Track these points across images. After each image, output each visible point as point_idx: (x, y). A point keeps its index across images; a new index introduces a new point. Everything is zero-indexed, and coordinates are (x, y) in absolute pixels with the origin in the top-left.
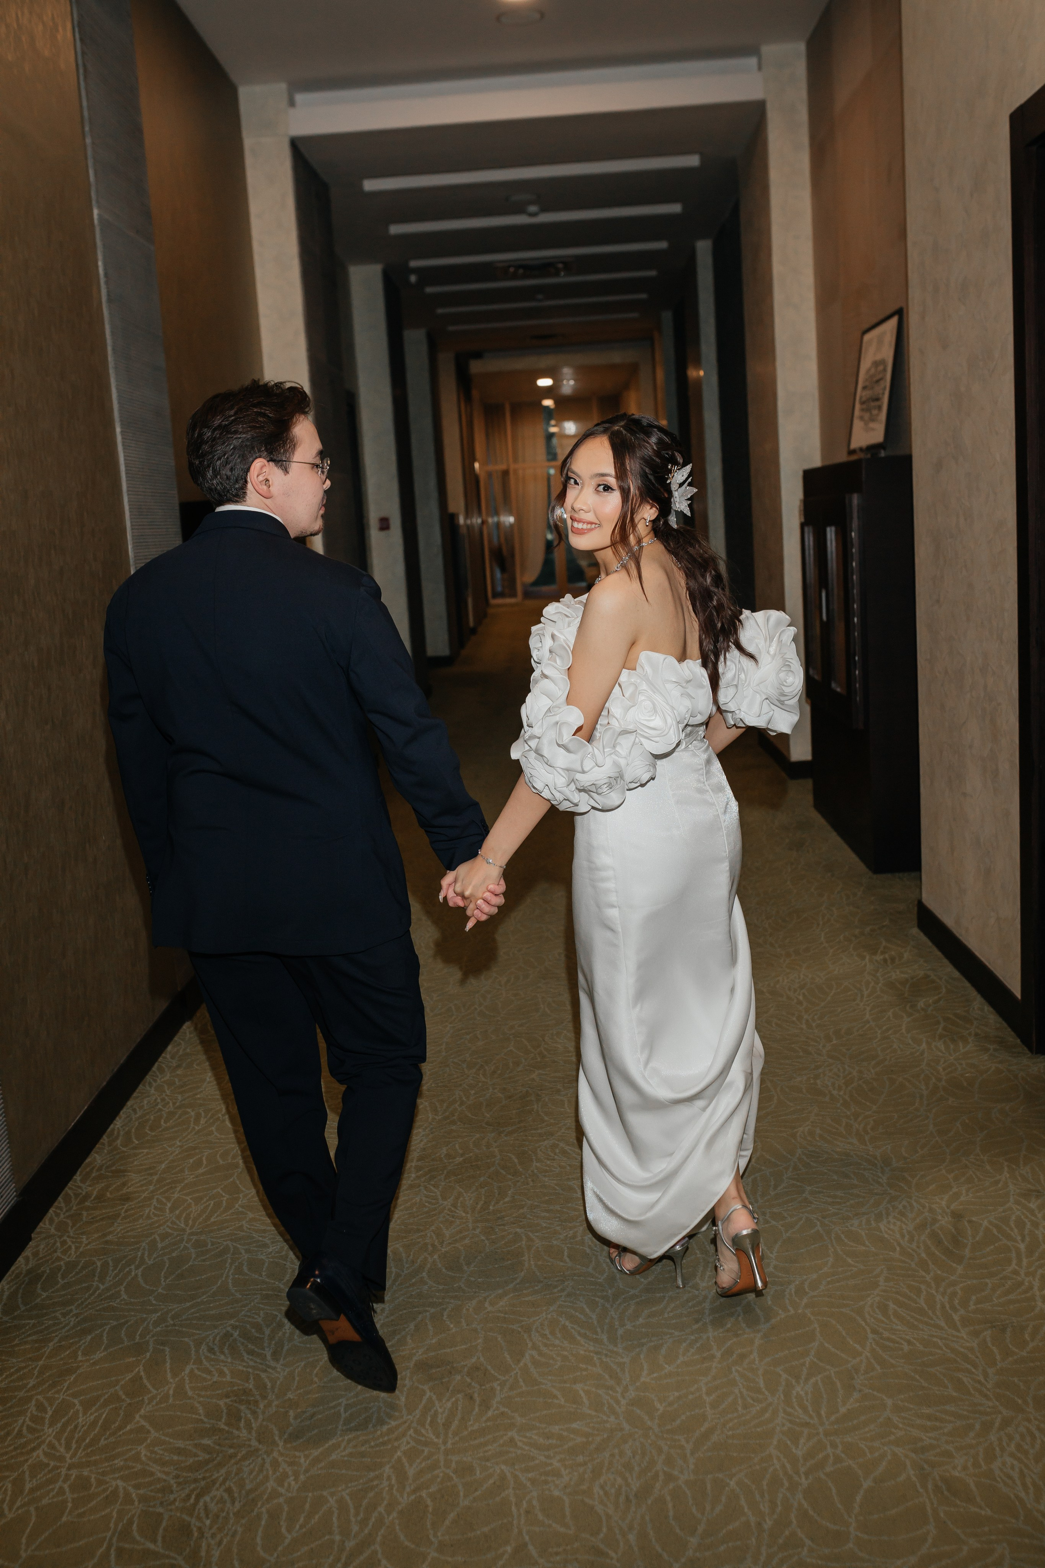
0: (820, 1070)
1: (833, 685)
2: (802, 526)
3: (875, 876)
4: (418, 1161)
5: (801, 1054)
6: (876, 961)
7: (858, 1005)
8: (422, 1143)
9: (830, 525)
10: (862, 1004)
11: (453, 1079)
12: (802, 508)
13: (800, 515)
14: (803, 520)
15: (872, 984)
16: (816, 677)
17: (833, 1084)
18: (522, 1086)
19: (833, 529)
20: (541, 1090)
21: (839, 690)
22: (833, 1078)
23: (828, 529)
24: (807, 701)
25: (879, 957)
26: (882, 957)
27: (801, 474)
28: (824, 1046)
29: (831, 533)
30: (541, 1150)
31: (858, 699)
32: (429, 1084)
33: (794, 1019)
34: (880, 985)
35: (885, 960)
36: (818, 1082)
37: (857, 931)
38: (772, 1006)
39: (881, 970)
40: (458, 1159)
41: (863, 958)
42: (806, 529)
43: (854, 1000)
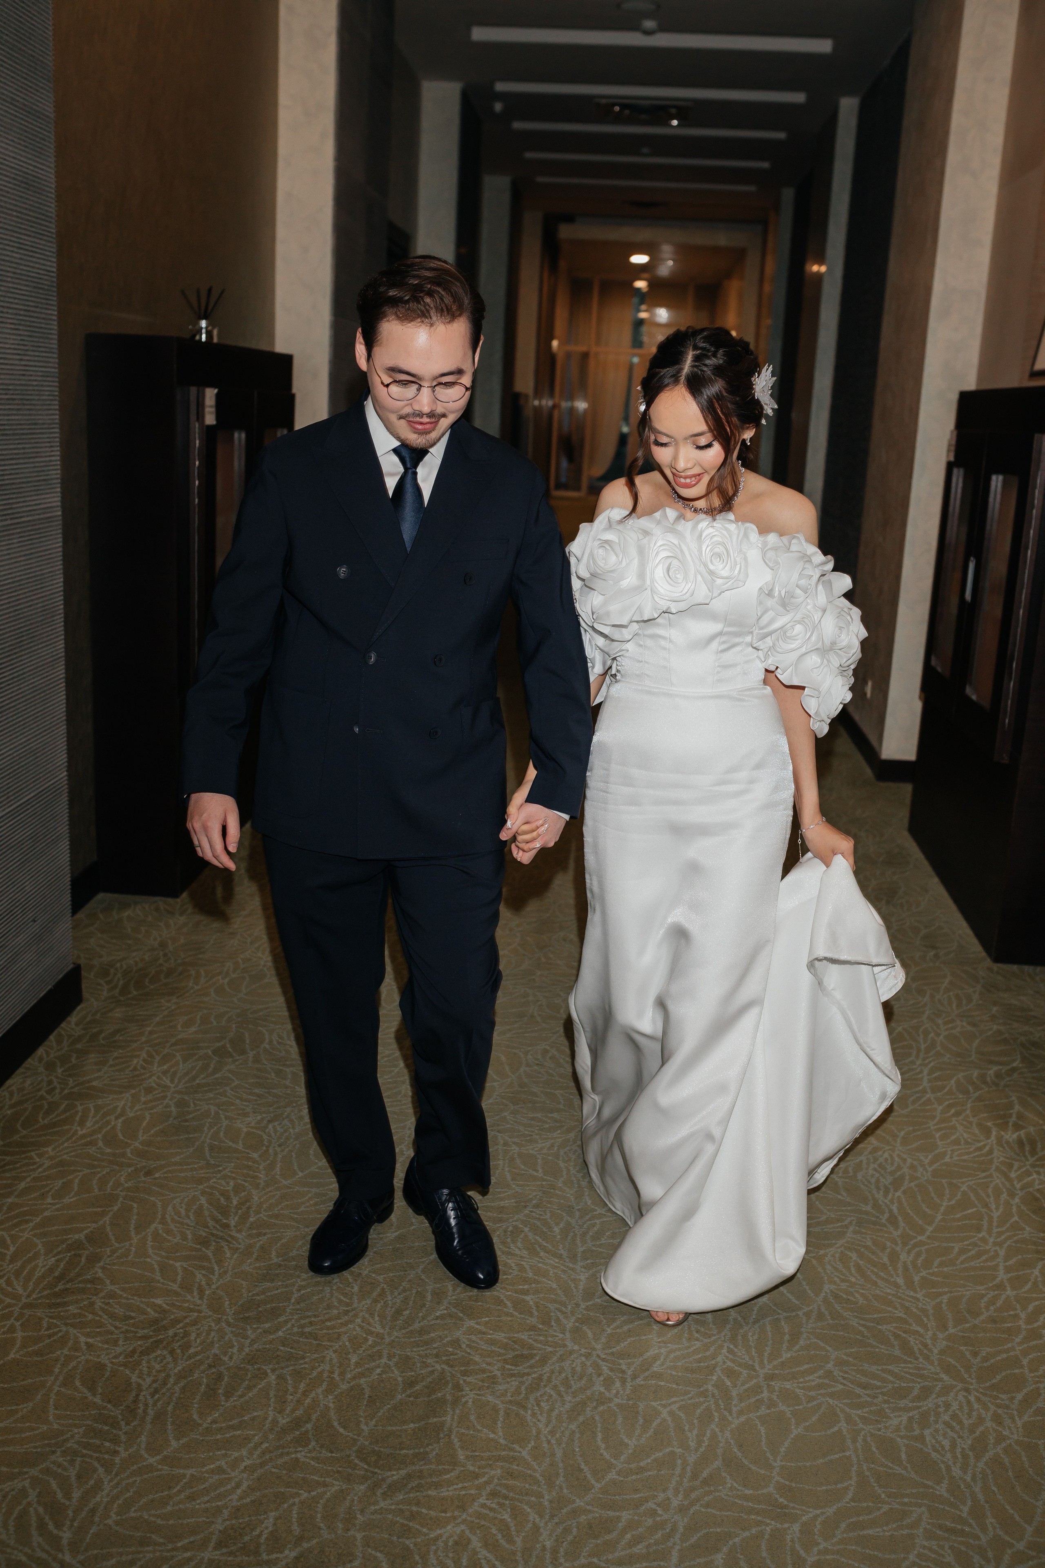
0: (929, 1403)
1: (969, 690)
2: (950, 467)
3: (996, 967)
4: (219, 1545)
5: (897, 1352)
6: (1007, 1142)
7: (984, 1240)
8: (239, 1491)
9: (997, 472)
10: (991, 1240)
11: (329, 1320)
12: (954, 442)
13: (949, 451)
14: (952, 459)
15: (1004, 1196)
16: (939, 669)
17: (953, 1445)
18: (437, 1356)
19: (1001, 478)
20: (465, 1373)
21: (974, 697)
22: (952, 1428)
23: (994, 477)
24: (920, 698)
25: (1011, 1136)
26: (1015, 1136)
27: (954, 397)
28: (934, 1338)
29: (997, 481)
30: (436, 1552)
31: (1007, 721)
32: (289, 1325)
33: (886, 1260)
34: (1017, 1200)
35: (1020, 1143)
36: (927, 1432)
37: (976, 1073)
38: (851, 1223)
39: (1016, 1165)
40: (287, 1552)
41: (987, 1132)
42: (955, 471)
43: (979, 1229)
